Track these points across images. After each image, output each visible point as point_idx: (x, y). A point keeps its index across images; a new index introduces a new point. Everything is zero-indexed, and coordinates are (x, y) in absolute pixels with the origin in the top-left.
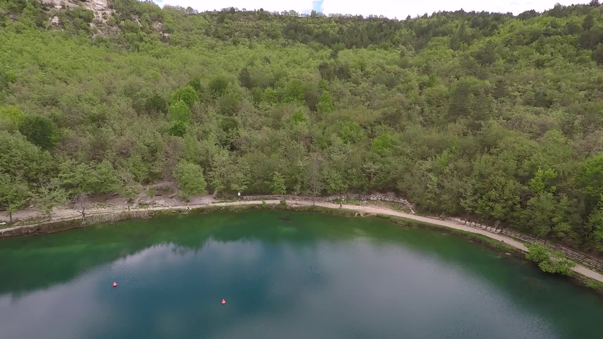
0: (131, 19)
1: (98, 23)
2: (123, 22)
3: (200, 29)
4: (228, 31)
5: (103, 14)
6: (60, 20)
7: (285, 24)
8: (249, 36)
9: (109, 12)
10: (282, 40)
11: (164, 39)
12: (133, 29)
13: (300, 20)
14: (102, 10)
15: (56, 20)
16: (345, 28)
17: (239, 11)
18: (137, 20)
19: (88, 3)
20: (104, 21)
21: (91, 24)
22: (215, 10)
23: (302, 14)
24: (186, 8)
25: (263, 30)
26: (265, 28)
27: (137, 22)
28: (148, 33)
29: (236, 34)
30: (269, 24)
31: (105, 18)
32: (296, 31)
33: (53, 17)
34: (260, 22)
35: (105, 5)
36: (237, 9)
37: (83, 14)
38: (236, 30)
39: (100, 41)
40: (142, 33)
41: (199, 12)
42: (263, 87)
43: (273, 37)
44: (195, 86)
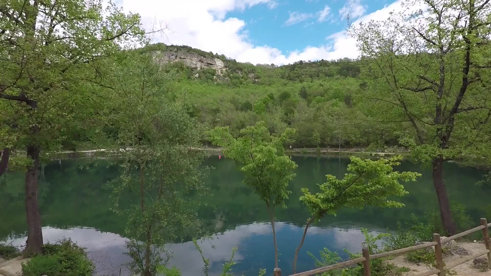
0: (236, 73)
1: (218, 76)
2: (232, 75)
3: (278, 75)
4: (297, 75)
5: (221, 71)
6: (199, 75)
7: (339, 67)
8: (311, 76)
9: (224, 70)
10: (336, 76)
11: (254, 83)
12: (237, 78)
13: (352, 64)
14: (221, 69)
15: (197, 75)
17: (306, 63)
18: (240, 73)
19: (214, 66)
20: (221, 75)
21: (215, 77)
22: (289, 64)
23: (353, 60)
24: (270, 65)
25: (322, 73)
26: (324, 71)
27: (240, 74)
28: (246, 80)
29: (303, 76)
30: (327, 68)
31: (222, 73)
32: (347, 71)
33: (196, 74)
34: (321, 68)
35: (223, 66)
36: (305, 61)
37: (211, 71)
38: (303, 74)
39: (218, 85)
40: (242, 80)
41: (279, 66)
42: (315, 97)
43: (330, 76)
44: (270, 98)
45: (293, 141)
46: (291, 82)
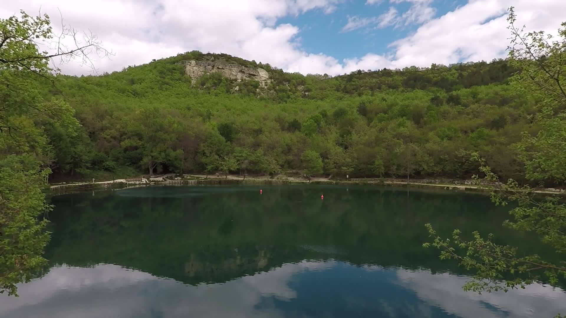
0: (283, 85)
1: (262, 89)
2: (277, 87)
3: (333, 87)
4: (355, 87)
5: (265, 83)
6: (239, 88)
7: (405, 78)
8: (372, 89)
9: (269, 81)
10: (401, 89)
11: (304, 96)
12: (283, 91)
13: (420, 73)
14: (265, 80)
15: (237, 88)
16: (465, 73)
17: (365, 72)
18: (287, 85)
19: (257, 77)
20: (266, 87)
21: (258, 90)
22: (345, 74)
23: (422, 68)
24: (323, 75)
25: (385, 84)
26: (386, 82)
27: (287, 86)
28: (294, 93)
29: (361, 89)
30: (391, 79)
31: (266, 85)
32: (415, 81)
33: (236, 87)
34: (383, 79)
35: (267, 77)
37: (253, 83)
38: (362, 85)
39: (262, 99)
40: (290, 93)
41: (333, 77)
42: (377, 114)
43: (393, 88)
44: (323, 115)
45: (351, 170)
46: (347, 96)
